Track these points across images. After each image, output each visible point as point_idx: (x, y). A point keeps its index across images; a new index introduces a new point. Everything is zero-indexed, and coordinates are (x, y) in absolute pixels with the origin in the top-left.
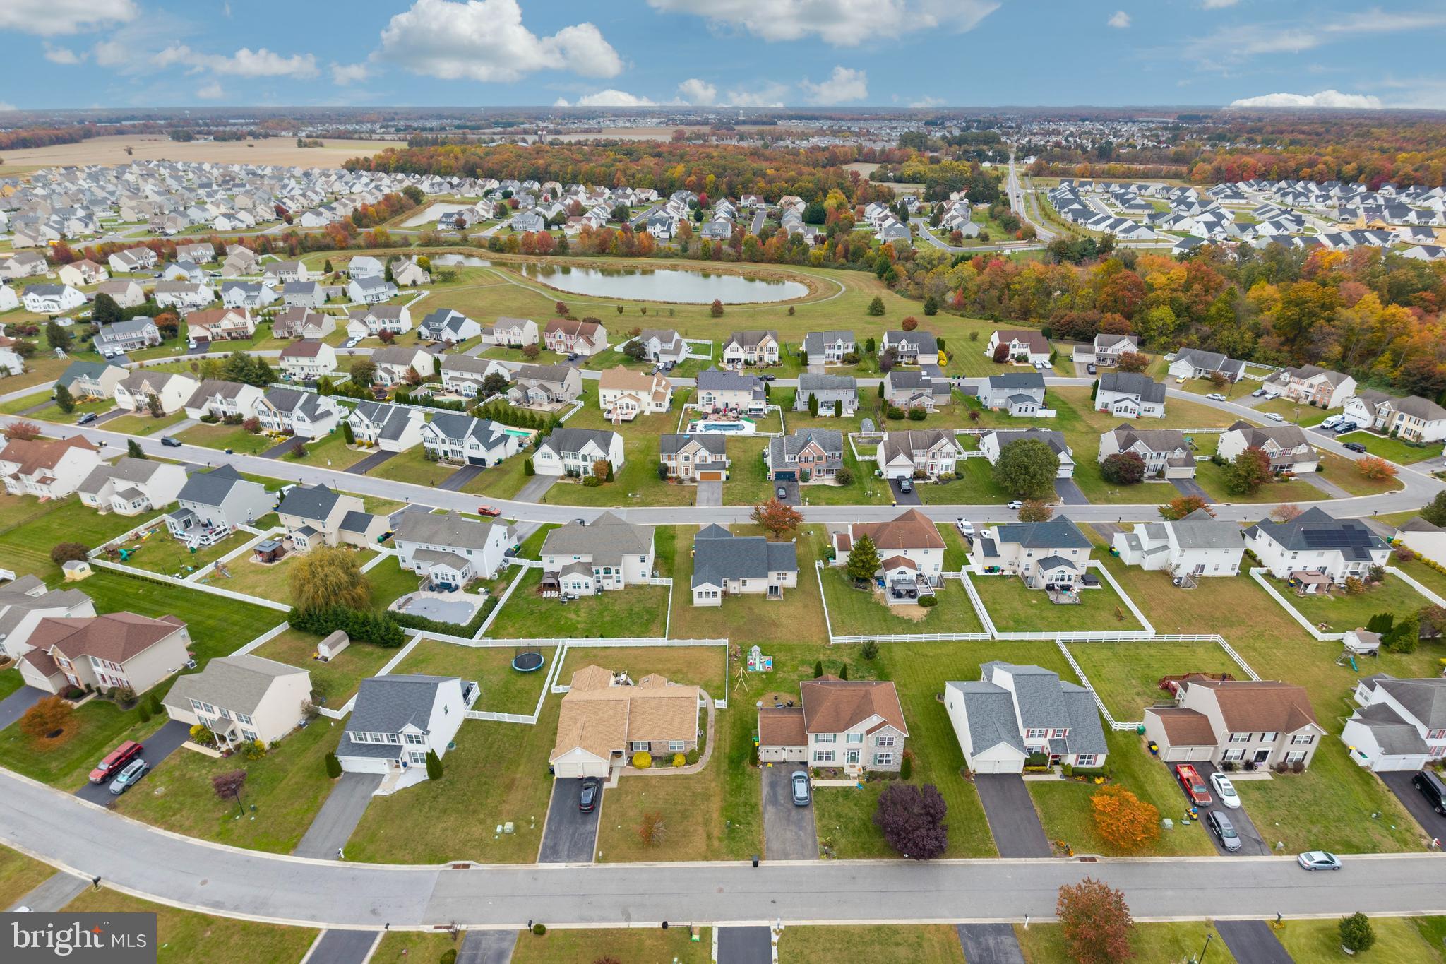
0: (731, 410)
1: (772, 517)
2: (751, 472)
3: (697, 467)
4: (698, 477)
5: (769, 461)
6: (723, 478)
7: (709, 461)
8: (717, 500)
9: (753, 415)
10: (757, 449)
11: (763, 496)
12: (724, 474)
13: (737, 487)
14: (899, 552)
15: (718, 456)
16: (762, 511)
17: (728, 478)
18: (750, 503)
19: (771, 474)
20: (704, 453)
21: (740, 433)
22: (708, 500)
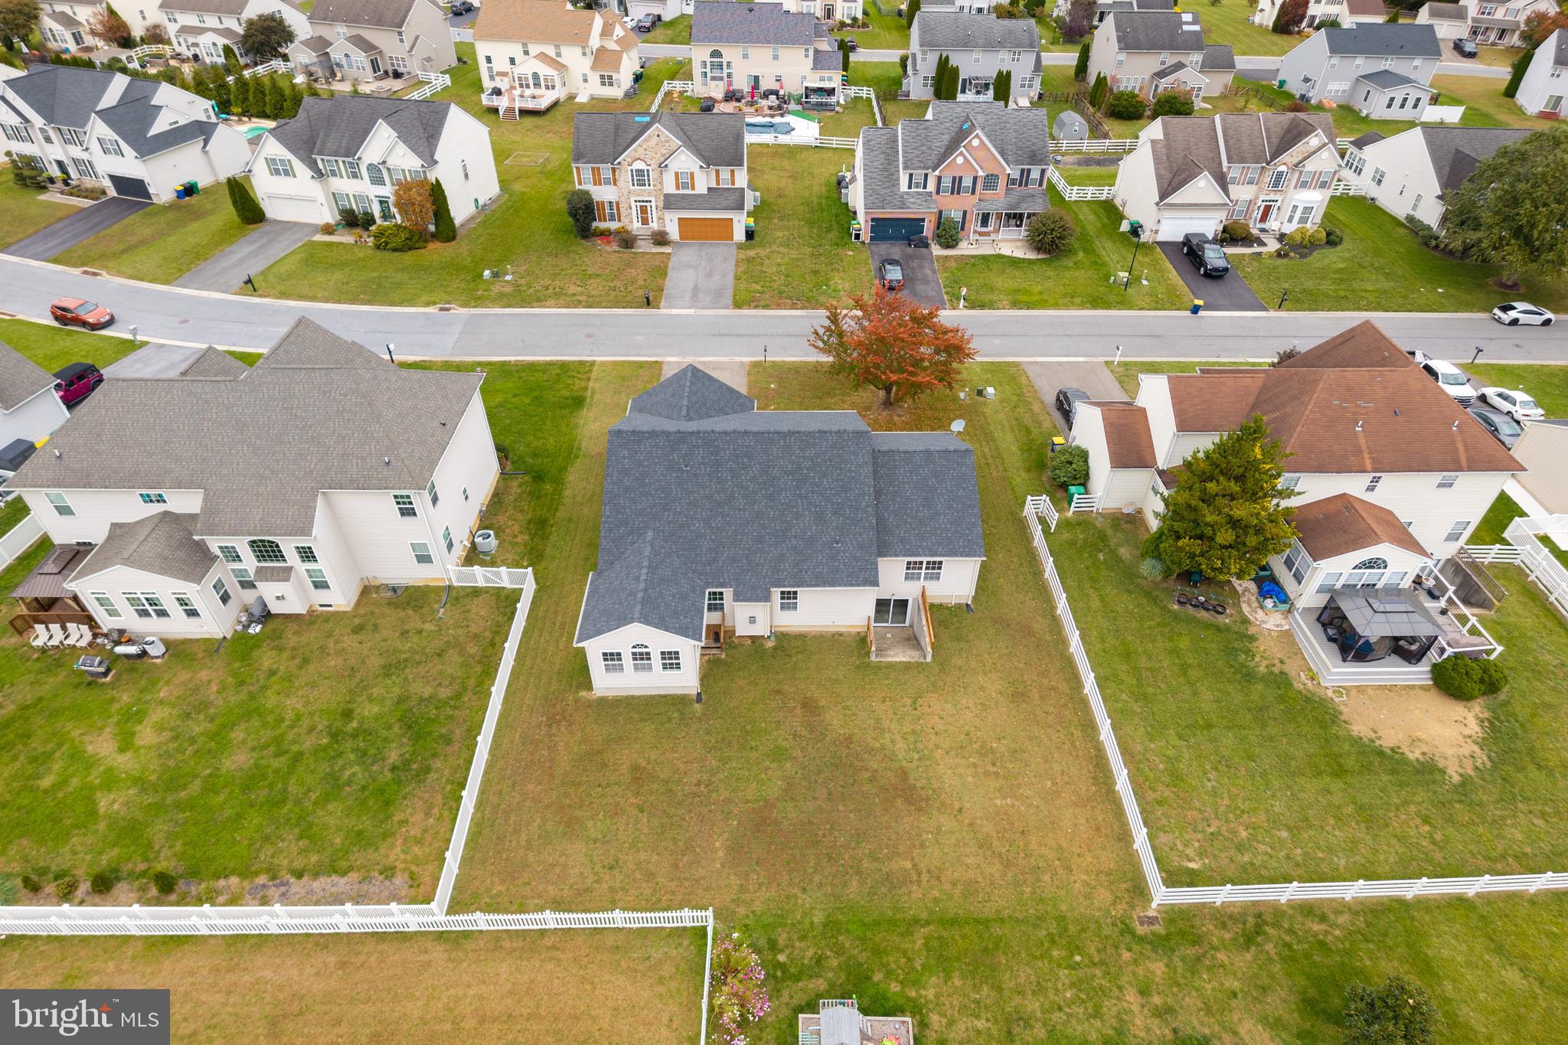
0: (766, 95)
1: (879, 344)
2: (811, 224)
3: (670, 203)
4: (673, 231)
5: (856, 196)
6: (739, 235)
7: (701, 188)
8: (718, 293)
9: (815, 101)
10: (825, 172)
11: (840, 282)
12: (740, 223)
13: (776, 257)
14: (1353, 485)
15: (725, 172)
16: (848, 325)
17: (750, 235)
18: (810, 303)
19: (862, 223)
20: (686, 161)
21: (784, 139)
22: (696, 291)
